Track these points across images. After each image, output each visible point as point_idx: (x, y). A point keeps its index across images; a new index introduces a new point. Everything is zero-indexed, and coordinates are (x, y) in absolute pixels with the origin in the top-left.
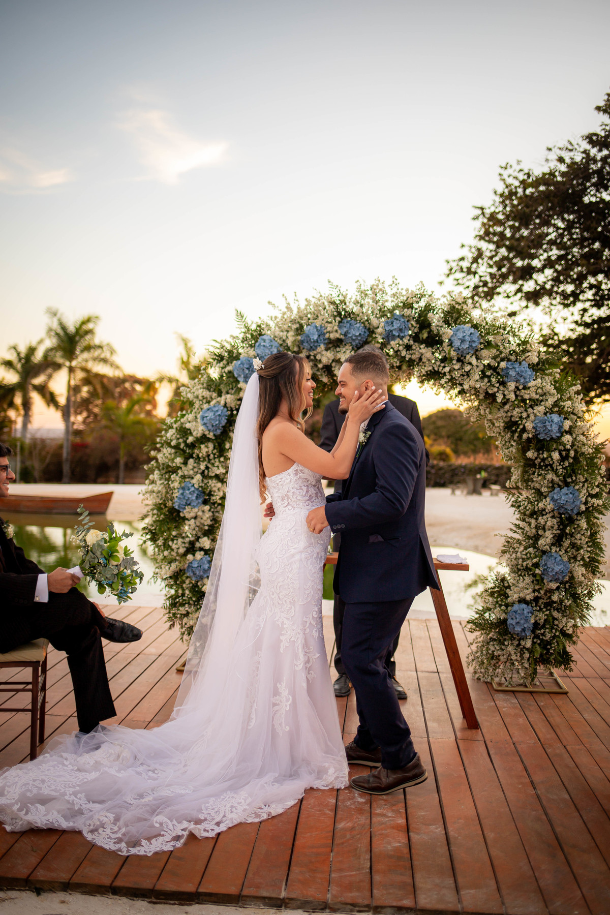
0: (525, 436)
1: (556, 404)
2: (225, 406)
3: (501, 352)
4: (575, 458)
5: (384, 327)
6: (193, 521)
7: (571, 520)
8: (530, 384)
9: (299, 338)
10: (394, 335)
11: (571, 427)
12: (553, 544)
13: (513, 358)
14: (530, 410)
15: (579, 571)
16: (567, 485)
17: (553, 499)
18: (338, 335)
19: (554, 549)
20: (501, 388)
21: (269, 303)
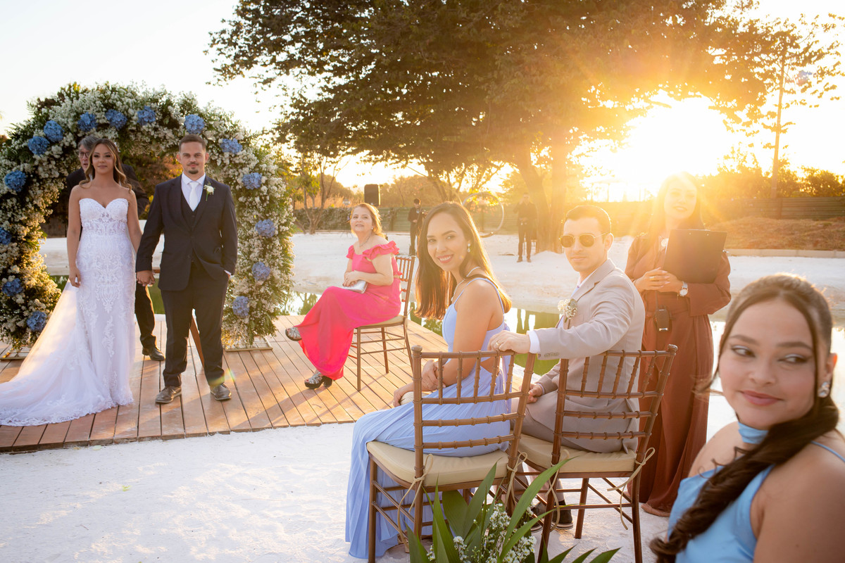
0: (237, 187)
1: (257, 166)
2: (24, 171)
3: (219, 133)
4: (271, 201)
5: (137, 116)
6: (5, 254)
7: (269, 241)
8: (238, 154)
9: (77, 123)
10: (145, 121)
11: (266, 181)
12: (260, 257)
13: (227, 136)
14: (240, 170)
15: (277, 273)
16: (267, 218)
17: (257, 228)
18: (105, 121)
19: (260, 259)
20: (220, 156)
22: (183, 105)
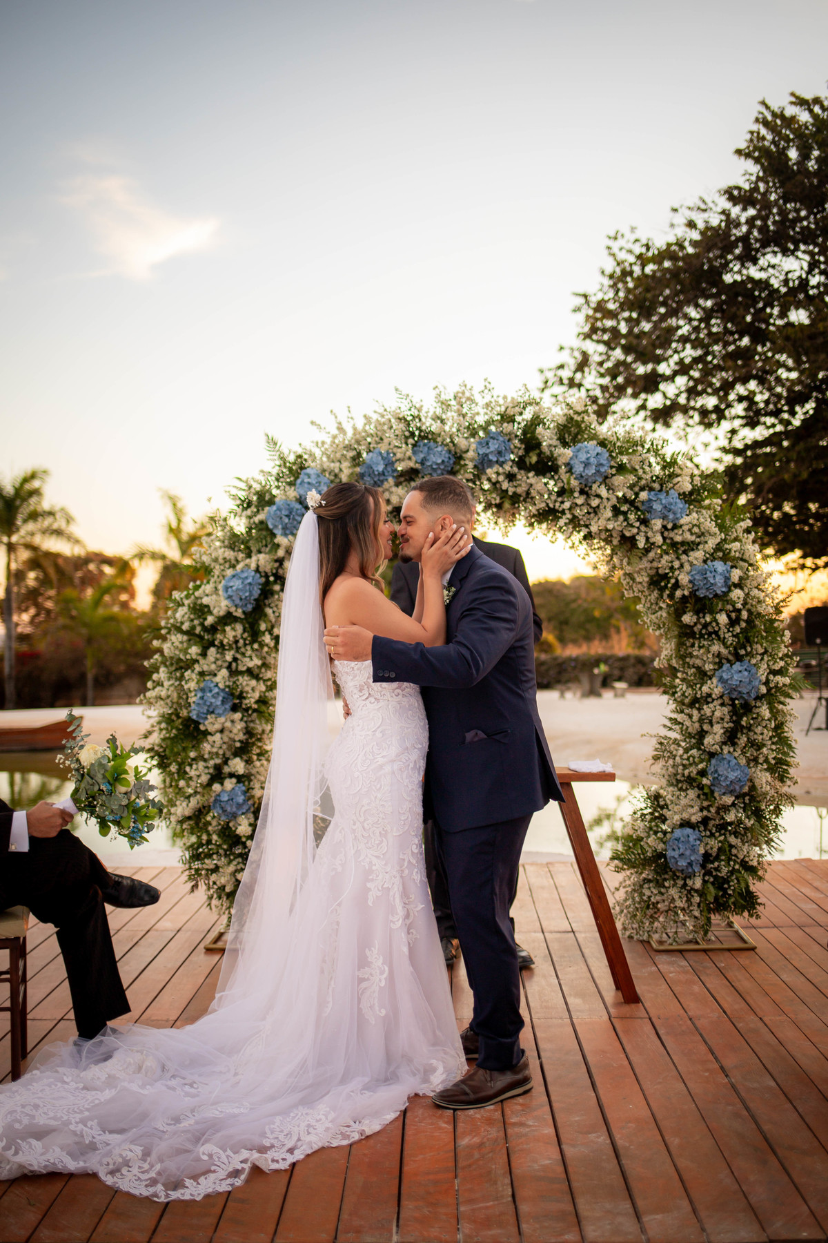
0: (678, 593)
1: (718, 548)
2: (257, 570)
3: (640, 478)
4: (749, 622)
5: (476, 450)
6: (218, 735)
7: (747, 708)
8: (682, 521)
9: (358, 469)
10: (490, 461)
11: (741, 578)
12: (724, 743)
13: (656, 486)
14: (684, 557)
15: (763, 779)
16: (739, 658)
17: (721, 680)
18: (412, 464)
19: (726, 749)
20: (643, 528)
21: (312, 423)
22: (565, 426)
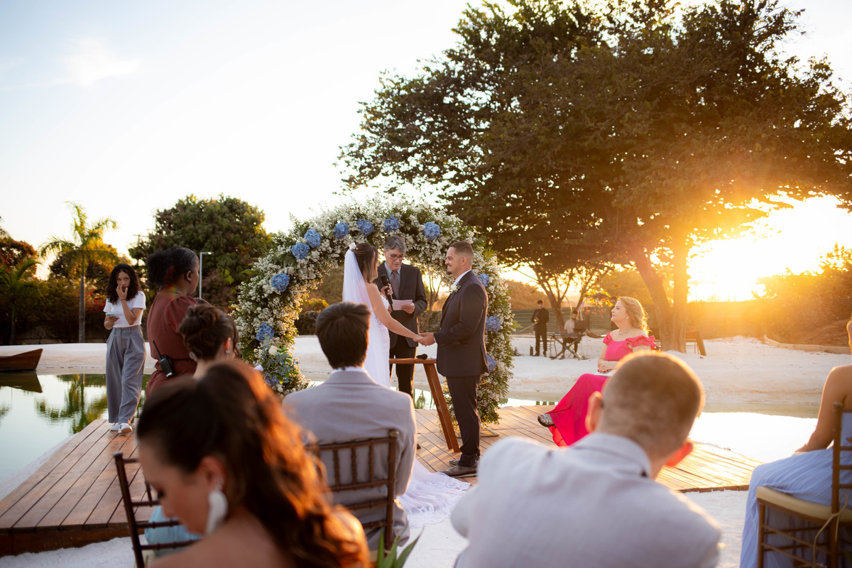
1: (484, 268)
2: (287, 274)
3: (452, 238)
4: (496, 299)
5: (384, 224)
7: (495, 335)
9: (333, 231)
11: (493, 281)
15: (502, 365)
18: (356, 229)
22: (420, 214)
